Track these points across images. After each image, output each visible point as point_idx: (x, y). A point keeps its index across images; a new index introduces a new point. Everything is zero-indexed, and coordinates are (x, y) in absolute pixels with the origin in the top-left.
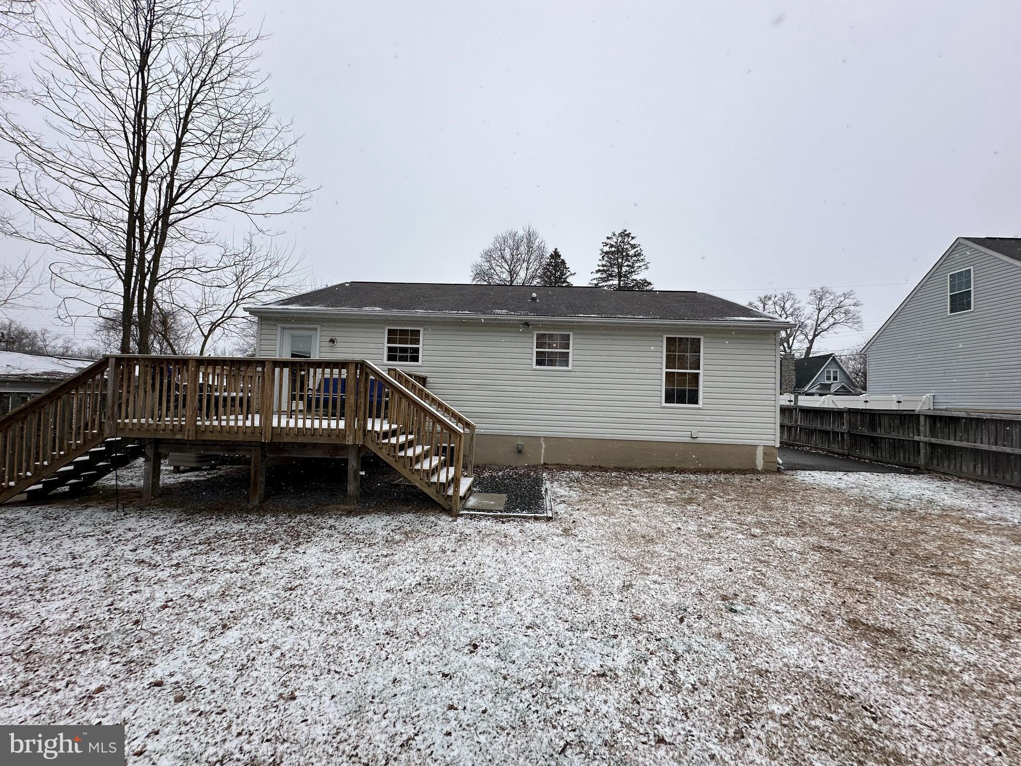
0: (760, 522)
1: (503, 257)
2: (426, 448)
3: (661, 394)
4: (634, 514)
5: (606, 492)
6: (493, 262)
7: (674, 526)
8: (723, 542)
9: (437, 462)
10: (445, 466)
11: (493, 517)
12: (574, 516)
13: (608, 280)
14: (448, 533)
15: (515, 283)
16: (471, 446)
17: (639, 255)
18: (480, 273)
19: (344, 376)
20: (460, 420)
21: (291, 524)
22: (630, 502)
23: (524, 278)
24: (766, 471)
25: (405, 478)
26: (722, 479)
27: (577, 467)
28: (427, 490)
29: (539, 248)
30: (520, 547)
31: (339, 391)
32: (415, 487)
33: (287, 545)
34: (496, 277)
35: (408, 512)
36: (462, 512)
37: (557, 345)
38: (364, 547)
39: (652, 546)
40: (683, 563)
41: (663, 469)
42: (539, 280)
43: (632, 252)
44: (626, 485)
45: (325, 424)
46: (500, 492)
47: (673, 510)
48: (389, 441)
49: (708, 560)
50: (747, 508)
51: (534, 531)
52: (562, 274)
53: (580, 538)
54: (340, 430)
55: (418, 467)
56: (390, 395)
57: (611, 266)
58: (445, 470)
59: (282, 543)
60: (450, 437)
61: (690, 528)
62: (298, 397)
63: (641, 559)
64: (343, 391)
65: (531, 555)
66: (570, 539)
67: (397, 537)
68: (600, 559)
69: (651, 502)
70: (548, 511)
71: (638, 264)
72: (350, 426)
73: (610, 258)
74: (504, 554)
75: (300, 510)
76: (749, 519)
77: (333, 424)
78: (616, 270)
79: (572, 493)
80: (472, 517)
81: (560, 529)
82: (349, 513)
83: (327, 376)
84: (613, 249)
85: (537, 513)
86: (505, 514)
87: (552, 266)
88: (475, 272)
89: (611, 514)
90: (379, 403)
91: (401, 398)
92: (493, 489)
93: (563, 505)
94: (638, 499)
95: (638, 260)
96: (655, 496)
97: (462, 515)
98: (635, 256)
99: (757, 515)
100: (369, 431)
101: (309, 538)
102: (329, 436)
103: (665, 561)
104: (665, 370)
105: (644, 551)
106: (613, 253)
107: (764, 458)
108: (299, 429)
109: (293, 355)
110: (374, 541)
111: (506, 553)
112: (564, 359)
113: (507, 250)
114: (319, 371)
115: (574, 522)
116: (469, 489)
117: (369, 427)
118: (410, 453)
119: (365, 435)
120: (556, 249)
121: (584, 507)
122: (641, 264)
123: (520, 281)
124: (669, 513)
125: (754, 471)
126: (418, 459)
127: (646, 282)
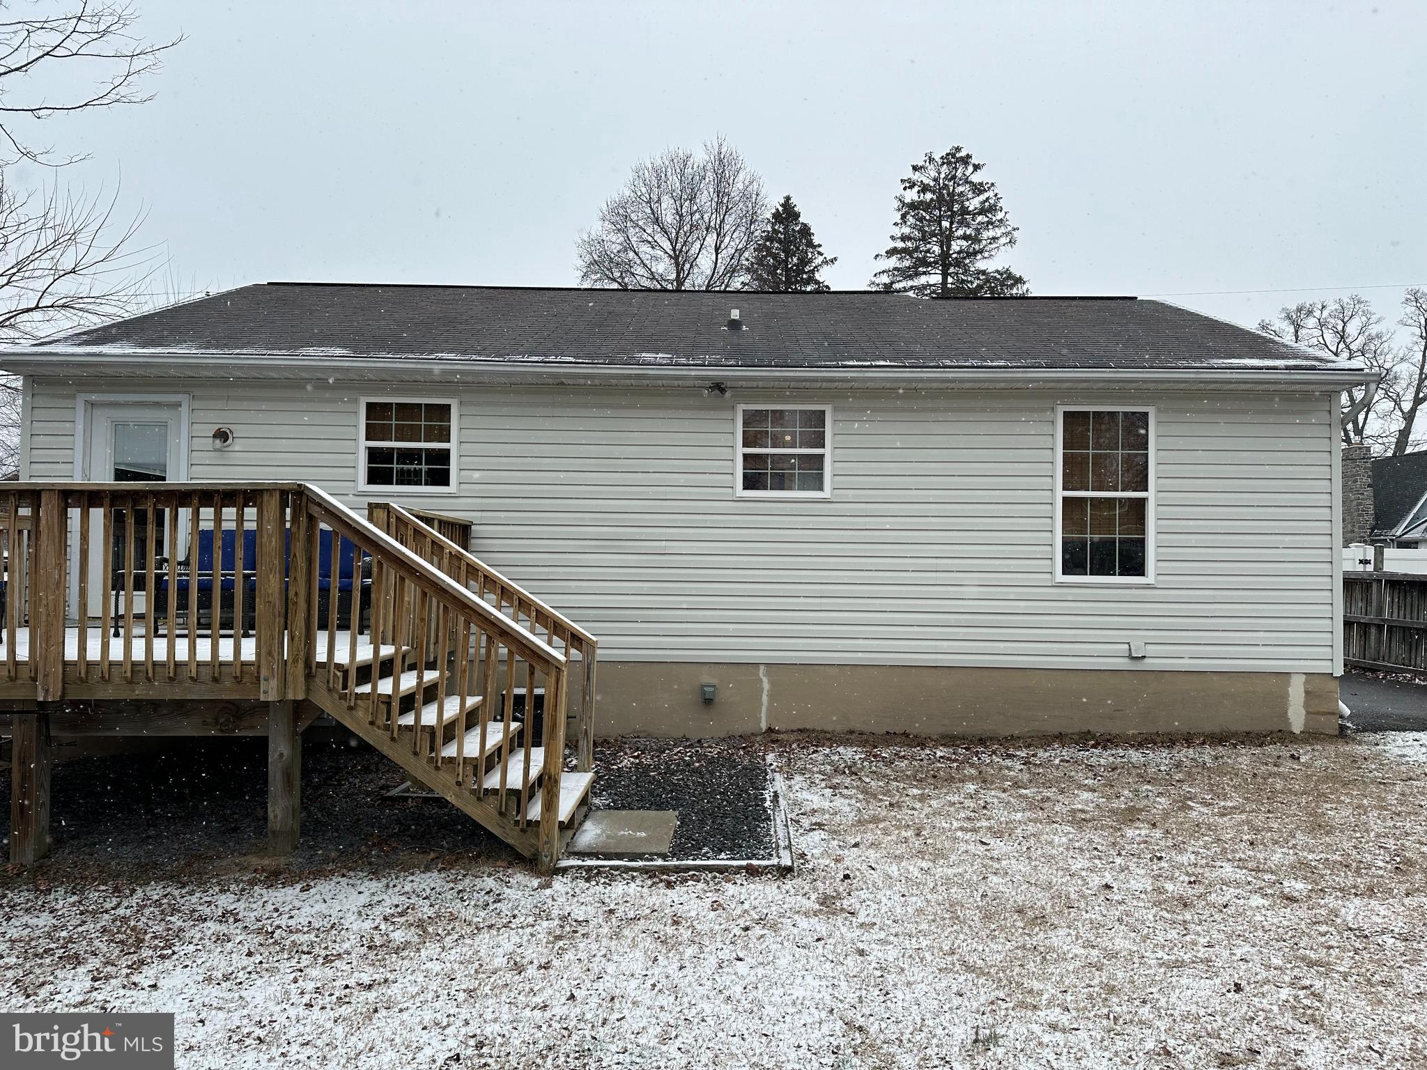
0: (1304, 864)
1: (657, 221)
2: (471, 701)
3: (1053, 552)
4: (995, 854)
5: (922, 798)
6: (631, 231)
7: (1095, 881)
8: (1217, 917)
9: (500, 736)
10: (520, 745)
11: (644, 871)
12: (847, 863)
13: (917, 274)
14: (531, 920)
15: (687, 286)
16: (586, 692)
17: (993, 209)
18: (600, 262)
19: (250, 526)
20: (557, 629)
21: (121, 911)
22: (985, 824)
23: (709, 272)
24: (1311, 736)
25: (416, 781)
26: (1207, 759)
27: (849, 737)
28: (475, 811)
29: (745, 196)
30: (713, 947)
31: (239, 563)
32: (441, 802)
33: (109, 968)
34: (640, 270)
35: (428, 869)
36: (564, 863)
37: (794, 438)
38: (313, 965)
39: (1041, 935)
40: (1120, 975)
41: (1062, 738)
42: (746, 278)
43: (974, 203)
44: (972, 779)
45: (204, 650)
46: (660, 807)
47: (1091, 841)
48: (374, 688)
49: (1179, 964)
50: (1270, 829)
51: (746, 906)
52: (804, 261)
53: (862, 918)
54: (244, 664)
55: (450, 751)
56: (375, 570)
57: (923, 239)
58: (520, 756)
59: (94, 963)
60: (532, 673)
61: (1134, 885)
62: (130, 582)
63: (1017, 970)
64: (251, 563)
65: (741, 968)
66: (839, 923)
67: (398, 936)
68: (915, 973)
69: (1036, 821)
70: (782, 852)
71: (991, 233)
72: (270, 653)
73: (921, 219)
74: (673, 969)
75: (143, 873)
76: (1277, 857)
77: (226, 650)
78: (937, 249)
79: (839, 802)
80: (591, 874)
81: (813, 897)
82: (274, 878)
83: (206, 525)
84: (929, 196)
85: (754, 856)
86: (675, 862)
87: (780, 241)
88: (588, 259)
89: (938, 855)
90: (346, 591)
91: (402, 579)
92: (642, 799)
93: (817, 835)
94: (1002, 815)
95: (990, 223)
96: (1046, 805)
97: (564, 871)
98: (982, 211)
99: (1294, 846)
100: (321, 665)
101: (167, 945)
102: (215, 680)
103: (1076, 971)
104: (1060, 494)
105: (1024, 947)
106: (926, 206)
107: (1306, 705)
108: (134, 664)
109: (120, 475)
110: (338, 948)
111: (676, 965)
112: (811, 472)
113: (667, 202)
114: (184, 513)
115: (847, 877)
116: (584, 801)
117: (321, 655)
118: (429, 716)
119: (309, 676)
120: (788, 198)
121: (870, 837)
122: (998, 232)
123: (699, 281)
124: (1081, 849)
125: (1283, 736)
126: (449, 732)
127: (1010, 276)
